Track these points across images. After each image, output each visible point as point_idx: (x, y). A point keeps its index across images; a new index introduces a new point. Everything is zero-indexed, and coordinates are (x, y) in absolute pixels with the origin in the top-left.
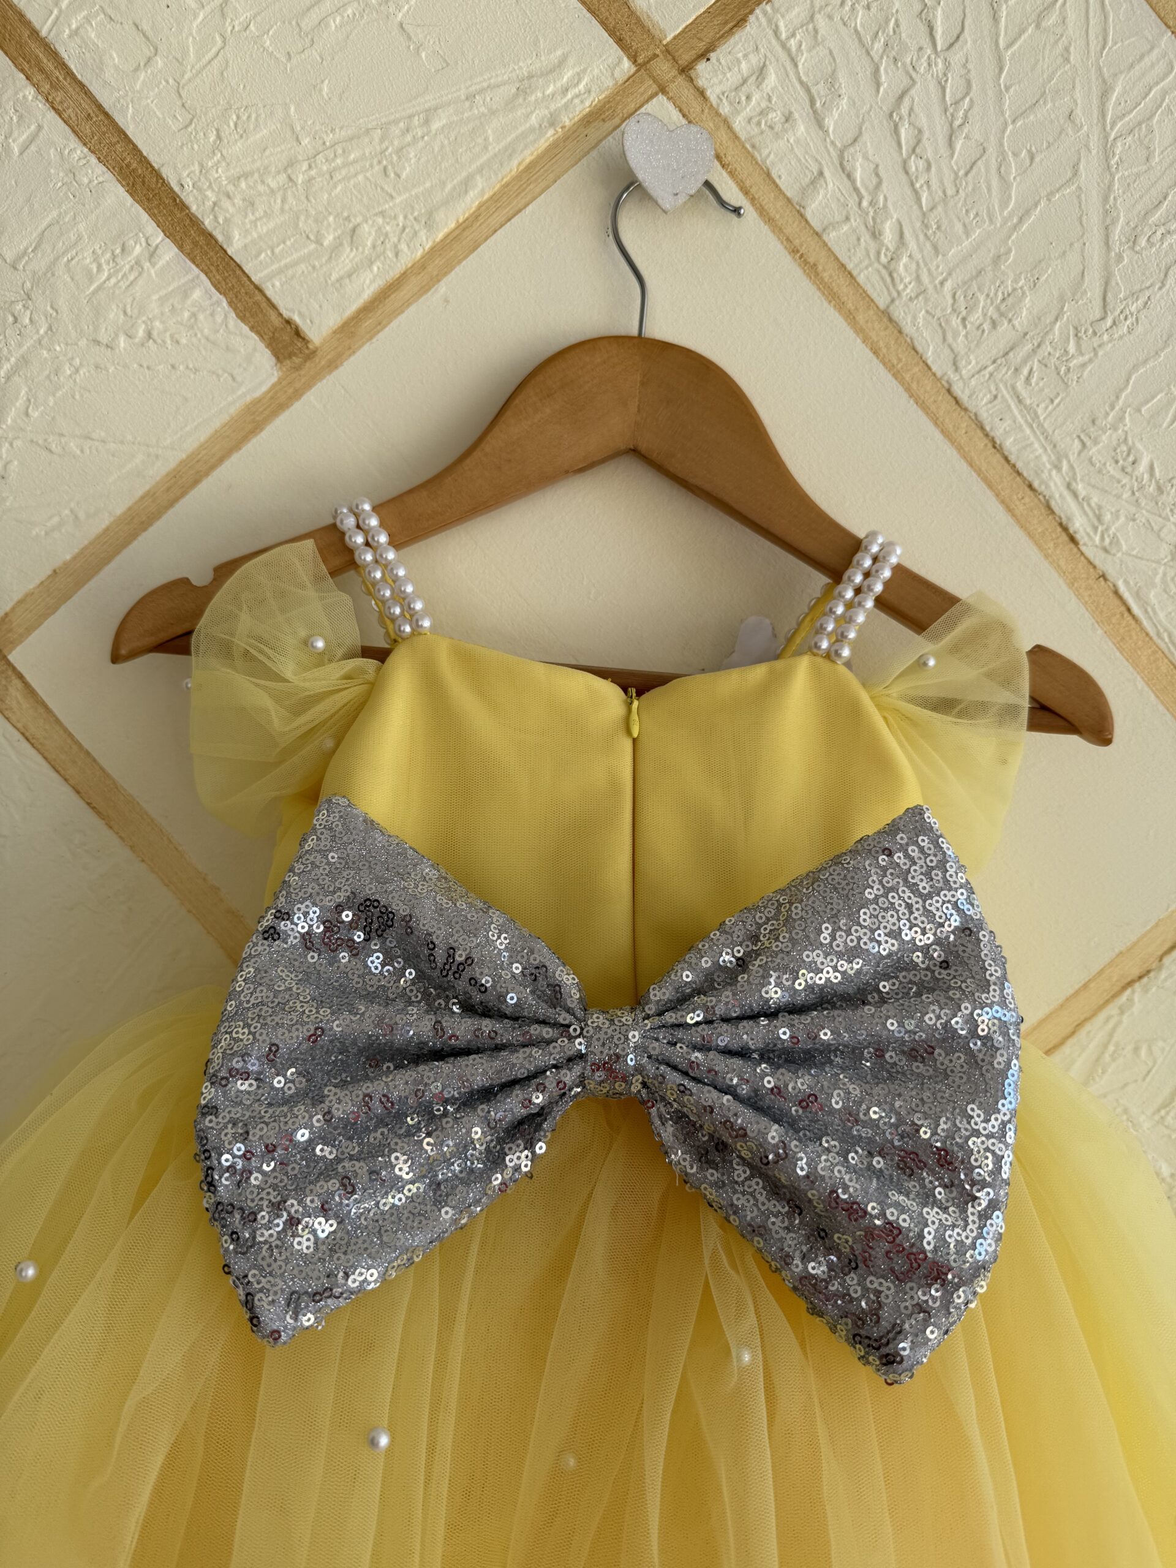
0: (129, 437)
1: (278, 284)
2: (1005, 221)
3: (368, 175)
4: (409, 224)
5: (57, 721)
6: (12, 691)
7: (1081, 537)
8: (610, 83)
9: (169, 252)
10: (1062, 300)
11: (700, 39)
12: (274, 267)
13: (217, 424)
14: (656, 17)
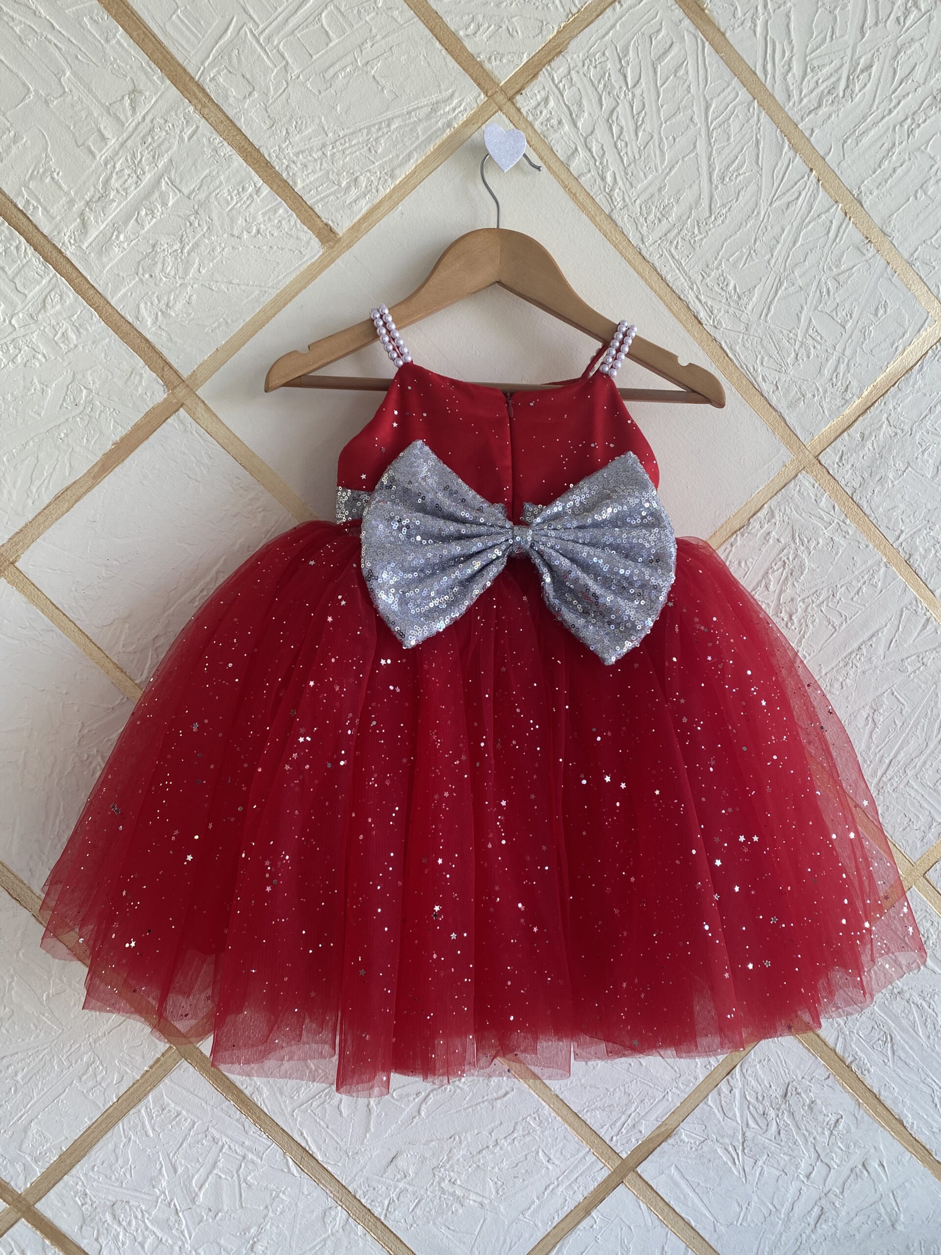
0: (251, 283)
1: (320, 206)
2: (663, 170)
3: (362, 151)
4: (382, 175)
5: (223, 424)
6: (199, 409)
7: (704, 321)
8: (475, 105)
9: (266, 190)
10: (691, 209)
11: (517, 84)
12: (318, 197)
13: (294, 275)
14: (496, 73)
